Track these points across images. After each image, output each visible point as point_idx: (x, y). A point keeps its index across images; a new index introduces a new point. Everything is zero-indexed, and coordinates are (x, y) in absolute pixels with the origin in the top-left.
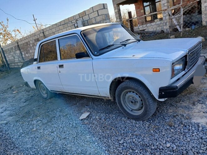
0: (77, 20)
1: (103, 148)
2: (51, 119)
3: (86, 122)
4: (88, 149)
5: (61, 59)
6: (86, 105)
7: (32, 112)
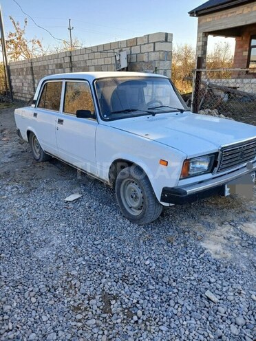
0: (121, 51)
1: (72, 243)
2: (31, 190)
3: (71, 205)
4: (55, 238)
5: (63, 111)
6: (84, 185)
7: (11, 174)
